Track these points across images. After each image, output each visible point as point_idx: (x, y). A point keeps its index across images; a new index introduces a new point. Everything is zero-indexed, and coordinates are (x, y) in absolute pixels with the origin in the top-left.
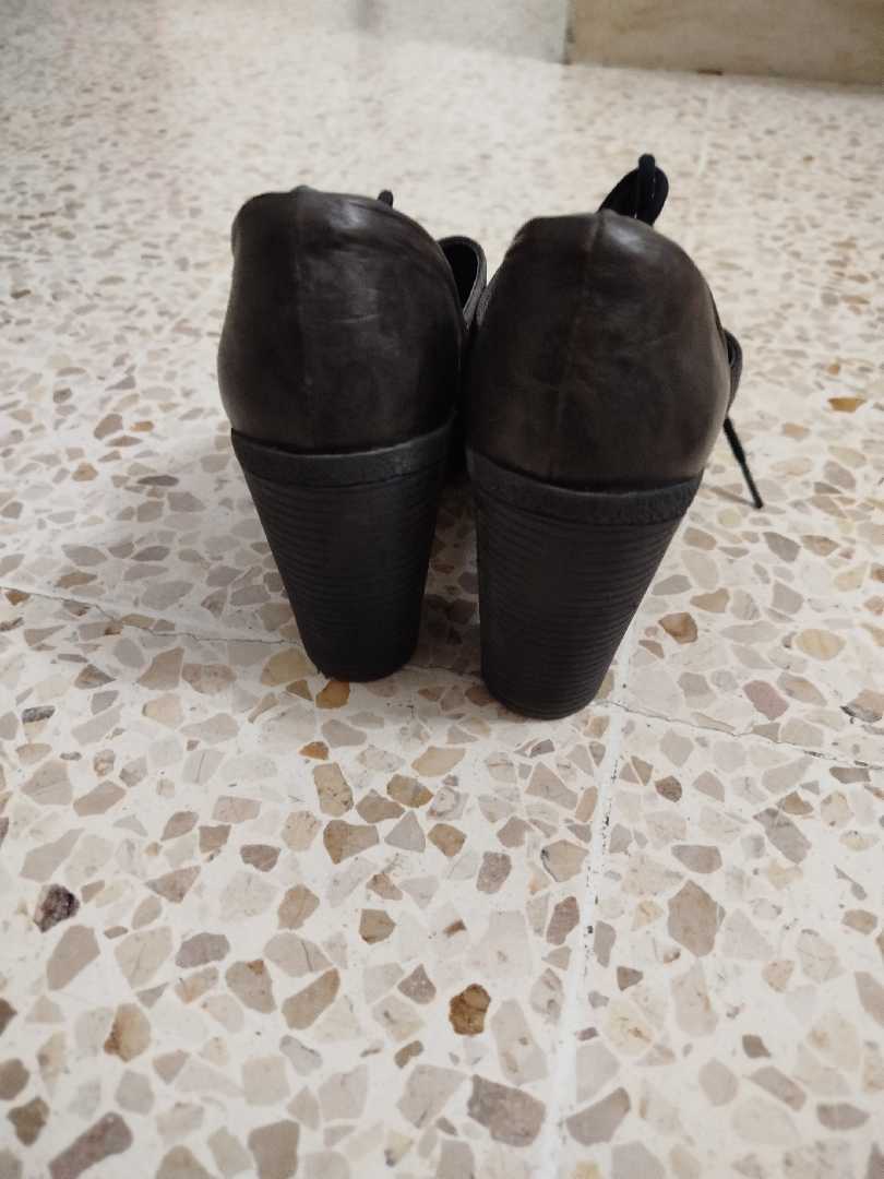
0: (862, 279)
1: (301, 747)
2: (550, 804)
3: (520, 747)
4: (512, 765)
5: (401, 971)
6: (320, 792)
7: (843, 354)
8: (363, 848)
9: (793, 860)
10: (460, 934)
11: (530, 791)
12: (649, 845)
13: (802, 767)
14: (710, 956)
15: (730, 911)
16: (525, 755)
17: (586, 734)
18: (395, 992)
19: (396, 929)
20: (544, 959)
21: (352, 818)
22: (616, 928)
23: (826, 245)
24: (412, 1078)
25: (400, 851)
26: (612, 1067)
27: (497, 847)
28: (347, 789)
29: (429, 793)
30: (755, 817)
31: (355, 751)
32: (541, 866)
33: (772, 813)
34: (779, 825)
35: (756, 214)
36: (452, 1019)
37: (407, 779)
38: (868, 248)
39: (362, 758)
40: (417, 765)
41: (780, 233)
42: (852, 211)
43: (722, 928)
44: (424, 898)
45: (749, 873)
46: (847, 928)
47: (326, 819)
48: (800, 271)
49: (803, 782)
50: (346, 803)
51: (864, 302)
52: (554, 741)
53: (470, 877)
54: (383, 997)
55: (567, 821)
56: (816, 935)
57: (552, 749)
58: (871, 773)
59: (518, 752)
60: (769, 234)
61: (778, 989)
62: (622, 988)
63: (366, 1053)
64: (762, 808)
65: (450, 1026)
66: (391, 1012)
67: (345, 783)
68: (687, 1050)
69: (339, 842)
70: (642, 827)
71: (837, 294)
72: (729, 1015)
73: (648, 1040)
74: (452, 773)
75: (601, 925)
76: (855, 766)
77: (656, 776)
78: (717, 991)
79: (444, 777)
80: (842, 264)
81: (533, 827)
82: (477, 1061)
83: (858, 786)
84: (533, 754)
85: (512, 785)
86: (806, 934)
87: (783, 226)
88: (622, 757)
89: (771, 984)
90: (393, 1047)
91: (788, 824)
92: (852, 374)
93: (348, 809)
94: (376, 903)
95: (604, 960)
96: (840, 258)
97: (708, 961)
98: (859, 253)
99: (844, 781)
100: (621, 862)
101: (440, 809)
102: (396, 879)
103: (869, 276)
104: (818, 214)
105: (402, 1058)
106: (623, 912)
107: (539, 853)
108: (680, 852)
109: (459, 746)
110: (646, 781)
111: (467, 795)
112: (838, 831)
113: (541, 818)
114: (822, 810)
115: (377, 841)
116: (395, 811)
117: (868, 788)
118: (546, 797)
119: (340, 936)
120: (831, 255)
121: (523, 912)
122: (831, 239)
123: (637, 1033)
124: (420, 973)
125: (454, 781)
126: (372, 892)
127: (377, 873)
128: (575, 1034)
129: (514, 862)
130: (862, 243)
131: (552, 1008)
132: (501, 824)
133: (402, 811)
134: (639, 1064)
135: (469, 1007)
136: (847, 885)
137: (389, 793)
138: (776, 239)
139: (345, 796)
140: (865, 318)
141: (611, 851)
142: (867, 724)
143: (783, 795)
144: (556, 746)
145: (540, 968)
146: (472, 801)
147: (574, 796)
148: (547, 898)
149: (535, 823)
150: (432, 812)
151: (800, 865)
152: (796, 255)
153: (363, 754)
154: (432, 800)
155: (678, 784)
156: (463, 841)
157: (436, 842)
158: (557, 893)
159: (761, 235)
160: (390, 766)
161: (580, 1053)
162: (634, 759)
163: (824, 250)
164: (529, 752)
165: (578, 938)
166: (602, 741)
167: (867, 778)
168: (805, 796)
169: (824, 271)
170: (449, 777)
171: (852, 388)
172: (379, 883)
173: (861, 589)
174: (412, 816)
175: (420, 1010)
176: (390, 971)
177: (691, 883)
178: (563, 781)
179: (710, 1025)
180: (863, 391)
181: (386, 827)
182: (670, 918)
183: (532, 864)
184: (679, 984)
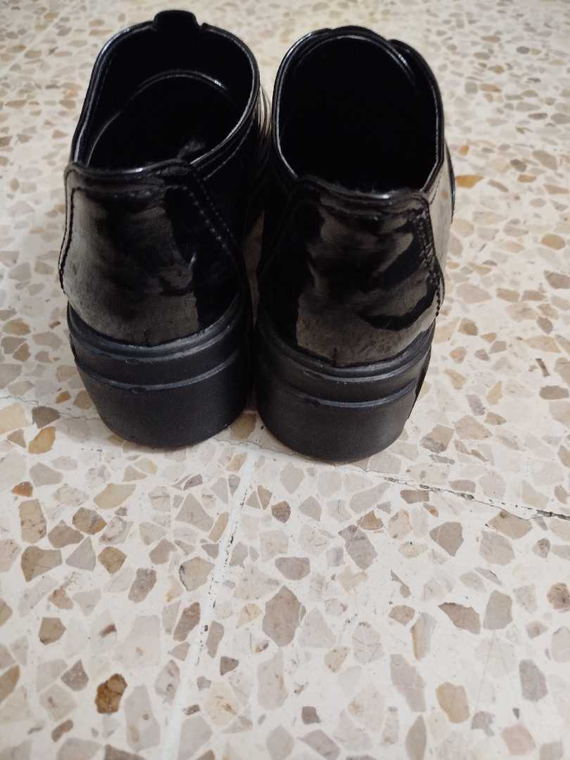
0: (498, 70)
1: (13, 487)
2: (191, 527)
3: (176, 482)
4: (168, 496)
5: (65, 666)
6: (22, 523)
7: (472, 137)
8: (50, 568)
9: (361, 567)
10: (111, 635)
11: (179, 518)
12: (260, 559)
13: (381, 490)
14: (290, 645)
15: (309, 609)
16: (179, 488)
17: (228, 469)
18: (59, 682)
19: (66, 633)
20: (169, 653)
21: (44, 544)
22: (225, 627)
23: (477, 39)
24: (62, 749)
25: (77, 570)
26: (207, 734)
27: (147, 564)
28: (43, 521)
29: (104, 522)
30: (340, 533)
31: (52, 489)
32: (179, 579)
33: (352, 529)
34: (356, 539)
35: (428, 11)
36: (97, 702)
37: (89, 511)
38: (509, 42)
39: (57, 496)
40: (97, 500)
41: (444, 28)
42: (501, 8)
43: (302, 623)
44: (88, 607)
45: (328, 579)
46: (393, 620)
47: (24, 545)
48: (453, 63)
49: (379, 503)
50: (41, 532)
51: (497, 90)
52: (203, 476)
53: (123, 590)
54: (50, 686)
55: (203, 541)
56: (369, 626)
57: (201, 483)
58: (431, 494)
59: (174, 486)
60: (434, 29)
61: (334, 670)
62: (222, 674)
63: (31, 731)
64: (346, 525)
65: (95, 707)
66: (54, 699)
67: (42, 516)
68: (262, 719)
69: (32, 563)
70: (257, 544)
71: (478, 83)
72: (295, 692)
73: (235, 713)
74: (123, 505)
75: (214, 624)
76: (420, 489)
77: (274, 502)
78: (290, 673)
79: (117, 508)
80: (486, 56)
81: (177, 546)
82: (110, 733)
83: (419, 506)
84: (186, 488)
85: (167, 513)
86: (362, 627)
87: (447, 22)
88: (251, 487)
89: (330, 667)
90: (52, 725)
91: (363, 538)
92: (477, 155)
93: (42, 537)
94: (54, 612)
95: (212, 653)
96: (486, 51)
97: (288, 651)
98: (501, 46)
99: (410, 502)
100: (236, 574)
101: (110, 535)
102: (70, 593)
103: (505, 67)
104: (475, 10)
105: (57, 735)
106: (231, 613)
107: (179, 568)
108: (280, 564)
109: (132, 482)
110: (265, 506)
111: (132, 523)
112: (398, 542)
113: (184, 540)
114: (390, 526)
115: (60, 562)
116: (76, 537)
117: (427, 507)
118: (189, 522)
119: (24, 639)
120: (479, 49)
121: (160, 617)
122: (482, 33)
123: (228, 708)
124: (78, 667)
125: (124, 511)
126: (51, 603)
127: (57, 588)
128: (184, 710)
129: (158, 576)
130: (504, 38)
131: (170, 691)
132: (153, 546)
133: (82, 537)
134: (226, 731)
135: (111, 692)
136: (398, 585)
137: (74, 523)
138: (440, 33)
139: (40, 527)
140: (496, 104)
141: (231, 565)
142: (434, 454)
143: (363, 514)
144: (204, 479)
145: (166, 659)
146: (135, 528)
147: (211, 519)
148: (178, 604)
149: (179, 543)
150: (104, 538)
151: (366, 571)
152: (453, 48)
153: (58, 491)
154: (106, 527)
155: (288, 507)
156: (123, 561)
157: (104, 562)
158: (186, 600)
159: (429, 30)
160: (78, 500)
161: (185, 726)
162: (260, 487)
163: (474, 44)
164: (183, 485)
165: (197, 636)
166: (238, 474)
167: (427, 499)
168: (379, 514)
169: (471, 62)
170: (121, 509)
171: (475, 167)
172: (58, 596)
173: (450, 341)
174: (89, 541)
175: (75, 695)
176: (57, 665)
177: (285, 588)
178: (204, 508)
179: (281, 699)
180: (482, 169)
181: (68, 551)
182: (265, 617)
183: (171, 577)
184: (263, 668)
